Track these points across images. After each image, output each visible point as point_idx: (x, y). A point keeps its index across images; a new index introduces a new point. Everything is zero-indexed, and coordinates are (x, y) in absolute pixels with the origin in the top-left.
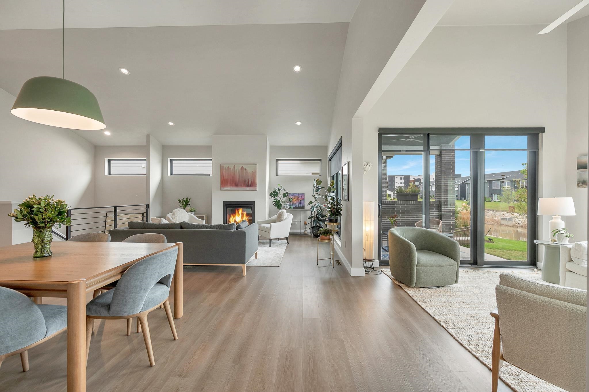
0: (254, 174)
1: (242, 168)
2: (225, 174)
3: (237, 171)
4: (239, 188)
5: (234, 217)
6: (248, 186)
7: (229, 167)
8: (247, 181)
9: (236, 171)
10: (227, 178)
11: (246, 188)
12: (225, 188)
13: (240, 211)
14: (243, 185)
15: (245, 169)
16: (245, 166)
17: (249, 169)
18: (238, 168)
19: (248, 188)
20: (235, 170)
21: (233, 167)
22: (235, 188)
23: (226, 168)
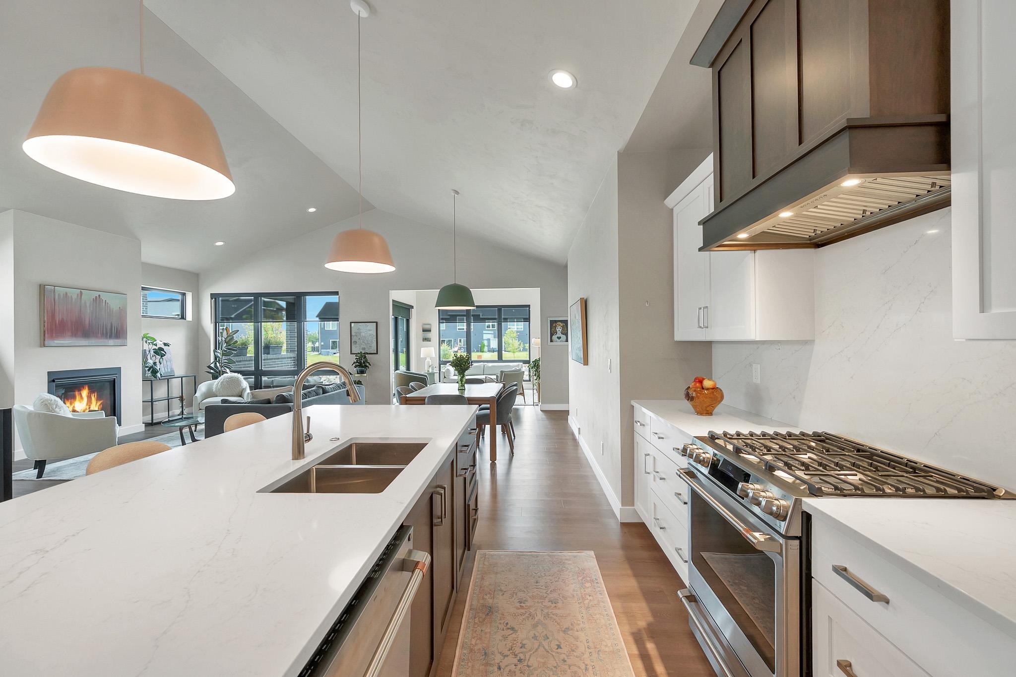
0: (122, 314)
1: (97, 300)
2: (57, 308)
3: (88, 305)
4: (93, 341)
5: (71, 404)
6: (111, 337)
7: (66, 293)
8: (109, 327)
9: (85, 303)
10: (63, 319)
11: (106, 340)
12: (57, 342)
13: (85, 393)
14: (100, 335)
15: (104, 302)
16: (104, 296)
17: (114, 303)
18: (88, 297)
19: (111, 342)
20: (83, 302)
21: (76, 295)
22: (83, 342)
23: (59, 294)
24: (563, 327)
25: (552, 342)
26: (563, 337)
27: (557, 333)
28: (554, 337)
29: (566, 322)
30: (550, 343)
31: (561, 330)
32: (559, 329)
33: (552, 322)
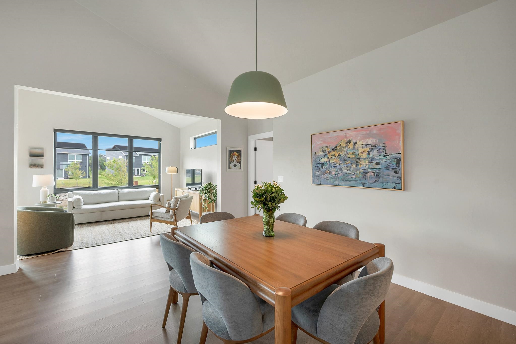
24: (238, 156)
25: (230, 169)
26: (238, 165)
27: (233, 161)
28: (232, 165)
29: (240, 152)
30: (228, 170)
31: (236, 159)
32: (235, 158)
33: (231, 152)
